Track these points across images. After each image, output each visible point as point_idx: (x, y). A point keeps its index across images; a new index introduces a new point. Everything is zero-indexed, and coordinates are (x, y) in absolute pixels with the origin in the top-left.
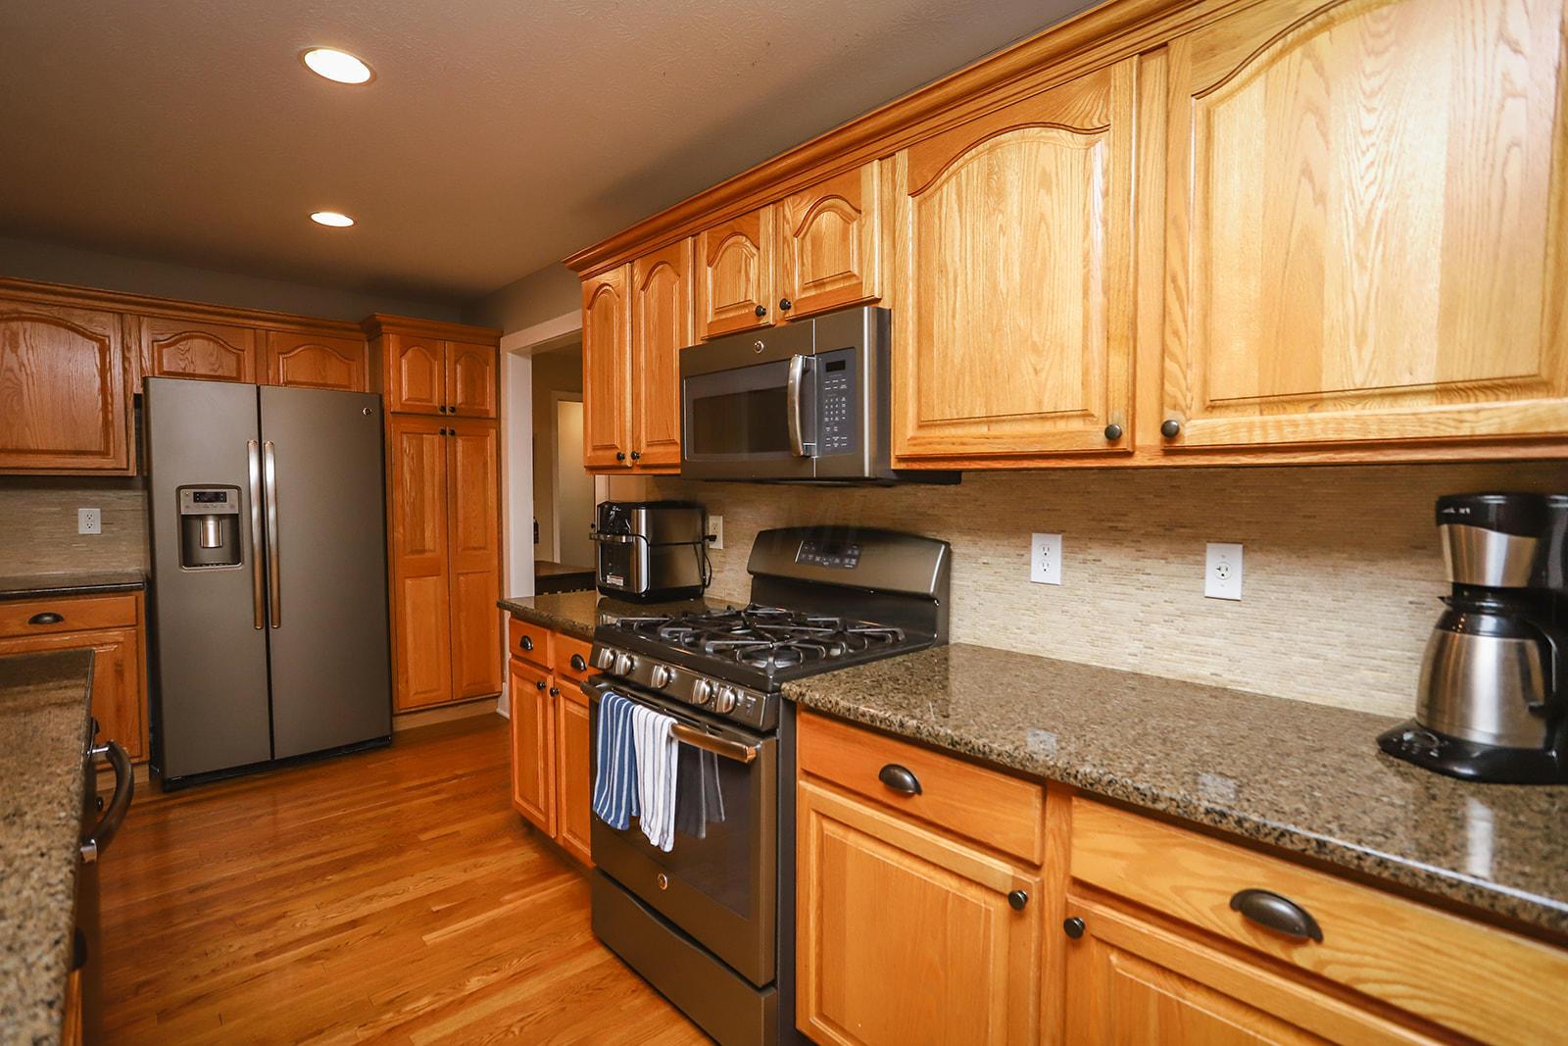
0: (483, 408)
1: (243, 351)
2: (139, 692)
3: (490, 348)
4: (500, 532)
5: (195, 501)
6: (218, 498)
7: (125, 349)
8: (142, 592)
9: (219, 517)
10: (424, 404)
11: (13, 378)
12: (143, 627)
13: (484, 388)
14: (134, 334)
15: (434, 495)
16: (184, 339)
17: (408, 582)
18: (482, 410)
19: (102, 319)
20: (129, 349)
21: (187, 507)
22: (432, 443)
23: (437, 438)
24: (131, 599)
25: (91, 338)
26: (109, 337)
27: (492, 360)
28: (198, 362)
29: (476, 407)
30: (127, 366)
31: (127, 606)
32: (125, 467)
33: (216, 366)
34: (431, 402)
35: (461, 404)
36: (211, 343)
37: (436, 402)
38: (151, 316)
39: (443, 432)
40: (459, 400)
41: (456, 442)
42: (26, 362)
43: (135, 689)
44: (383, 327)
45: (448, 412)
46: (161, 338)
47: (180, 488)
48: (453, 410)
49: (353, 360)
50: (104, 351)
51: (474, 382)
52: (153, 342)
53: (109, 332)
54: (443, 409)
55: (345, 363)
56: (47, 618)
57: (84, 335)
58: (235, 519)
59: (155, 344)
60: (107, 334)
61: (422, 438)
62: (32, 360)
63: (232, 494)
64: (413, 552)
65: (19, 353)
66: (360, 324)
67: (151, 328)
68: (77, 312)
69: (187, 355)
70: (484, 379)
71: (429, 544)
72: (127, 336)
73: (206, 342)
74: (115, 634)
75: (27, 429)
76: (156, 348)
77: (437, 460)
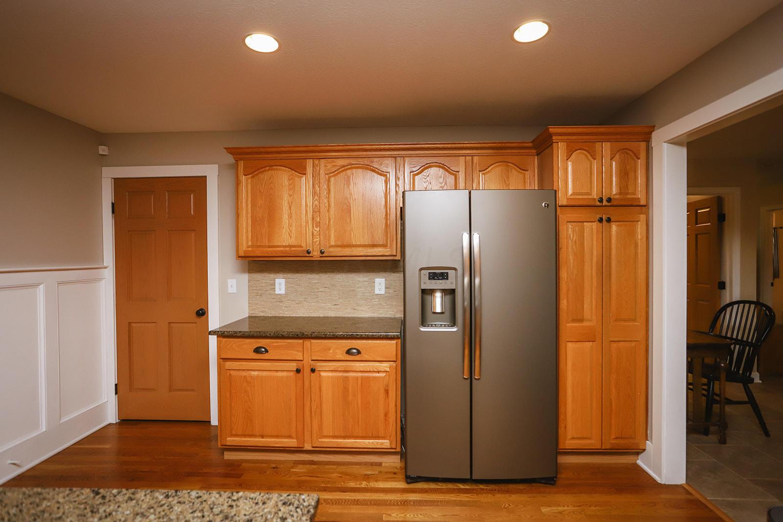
0: (635, 197)
1: (458, 172)
2: (396, 405)
3: (641, 143)
4: (647, 306)
5: (429, 279)
6: (444, 276)
7: (397, 178)
8: (400, 340)
9: (445, 292)
10: (586, 197)
11: (347, 203)
12: (399, 362)
13: (636, 178)
14: (402, 169)
15: (592, 274)
16: (428, 168)
17: (570, 345)
18: (635, 198)
19: (386, 162)
20: (399, 178)
21: (425, 283)
22: (591, 228)
23: (595, 225)
24: (394, 342)
25: (381, 175)
26: (389, 173)
27: (643, 155)
28: (433, 182)
29: (629, 196)
30: (397, 190)
31: (391, 347)
32: (395, 254)
33: (443, 184)
34: (591, 195)
35: (616, 194)
36: (441, 169)
37: (595, 195)
38: (410, 156)
39: (601, 220)
40: (614, 191)
41: (610, 227)
42: (353, 192)
43: (394, 404)
44: (554, 138)
45: (605, 203)
46: (414, 169)
47: (421, 269)
48: (609, 200)
49: (527, 171)
50: (387, 182)
51: (625, 175)
52: (411, 172)
53: (389, 170)
54: (601, 200)
55: (521, 173)
56: (355, 351)
57: (378, 173)
58: (452, 292)
59: (411, 174)
60: (388, 171)
61: (583, 226)
62: (355, 191)
63: (451, 273)
64: (574, 321)
65: (350, 189)
66: (531, 142)
67: (410, 164)
68: (375, 160)
69: (428, 179)
70: (635, 171)
71: (587, 314)
72: (398, 171)
73: (438, 169)
74: (385, 366)
75: (352, 232)
76: (411, 176)
77: (595, 243)
